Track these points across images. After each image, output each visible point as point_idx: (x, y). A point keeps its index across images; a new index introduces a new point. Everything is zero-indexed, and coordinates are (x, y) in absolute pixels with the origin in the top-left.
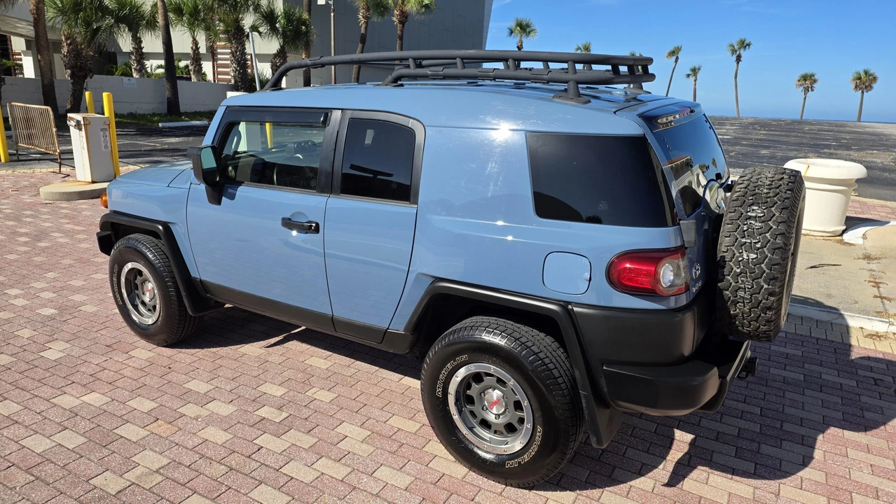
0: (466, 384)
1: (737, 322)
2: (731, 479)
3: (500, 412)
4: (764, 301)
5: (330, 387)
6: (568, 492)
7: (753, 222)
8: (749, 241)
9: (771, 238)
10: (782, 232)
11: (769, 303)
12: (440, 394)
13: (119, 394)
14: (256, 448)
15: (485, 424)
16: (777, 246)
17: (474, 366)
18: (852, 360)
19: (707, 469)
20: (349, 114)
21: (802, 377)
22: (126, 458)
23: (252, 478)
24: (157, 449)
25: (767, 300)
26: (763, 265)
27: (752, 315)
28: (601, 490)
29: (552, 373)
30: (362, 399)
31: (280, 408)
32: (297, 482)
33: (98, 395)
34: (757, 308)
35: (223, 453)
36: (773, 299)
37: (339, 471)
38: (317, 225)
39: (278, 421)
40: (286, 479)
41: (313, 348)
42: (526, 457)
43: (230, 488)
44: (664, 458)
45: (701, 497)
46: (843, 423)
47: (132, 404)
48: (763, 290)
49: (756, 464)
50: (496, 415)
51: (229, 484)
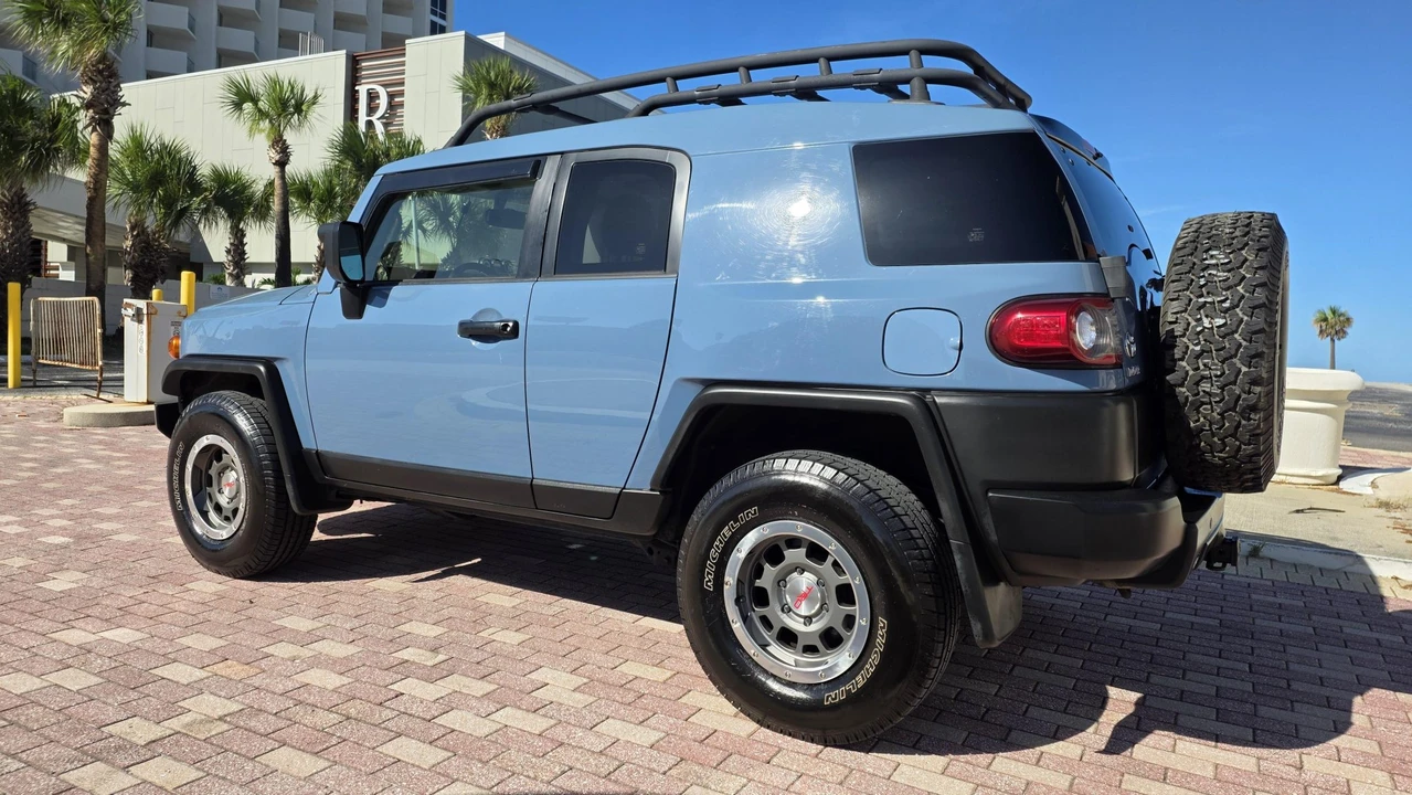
0: (753, 567)
1: (1203, 444)
2: (1216, 747)
3: (813, 612)
4: (1244, 396)
5: (519, 626)
6: (934, 756)
7: (1214, 272)
8: (1209, 300)
9: (1246, 291)
10: (1262, 281)
11: (1252, 399)
12: (709, 586)
13: (162, 630)
14: (392, 694)
15: (787, 637)
16: (1257, 303)
17: (768, 527)
18: (1390, 614)
19: (1171, 734)
20: (571, 161)
21: (1311, 630)
22: (169, 702)
23: (384, 728)
24: (223, 694)
25: (1249, 393)
26: (1236, 336)
27: (1227, 424)
28: (992, 755)
29: (902, 521)
30: (572, 641)
31: (435, 650)
32: (461, 736)
33: (128, 630)
34: (1234, 409)
35: (335, 699)
36: (1258, 389)
37: (537, 724)
38: (516, 324)
39: (430, 663)
40: (443, 731)
41: (491, 583)
42: (860, 680)
43: (344, 740)
44: (1094, 719)
45: (1166, 769)
46: (1393, 684)
47: (186, 641)
48: (1241, 377)
49: (1254, 730)
50: (805, 617)
51: (344, 735)
